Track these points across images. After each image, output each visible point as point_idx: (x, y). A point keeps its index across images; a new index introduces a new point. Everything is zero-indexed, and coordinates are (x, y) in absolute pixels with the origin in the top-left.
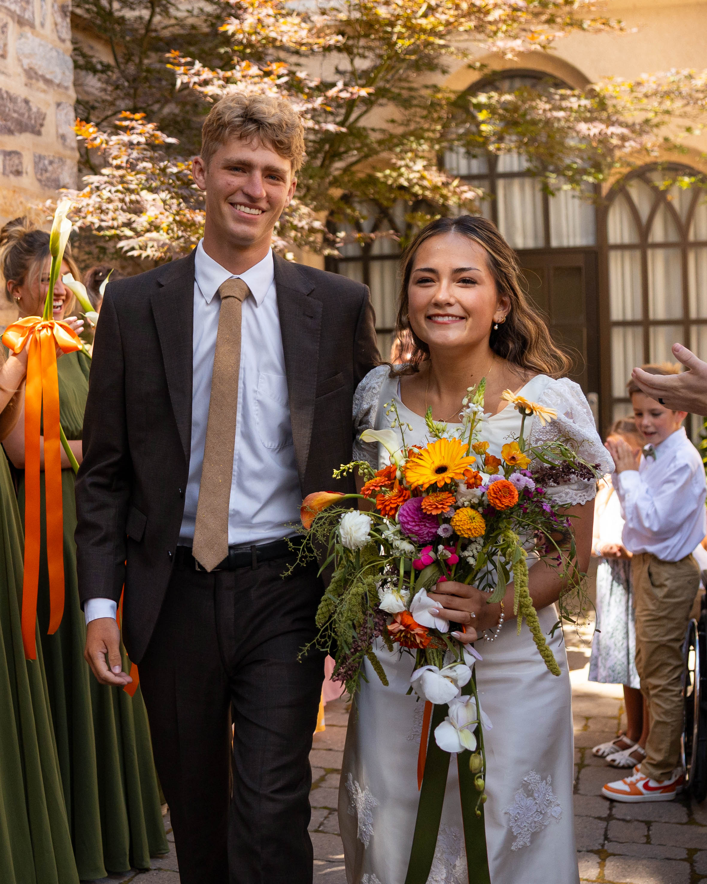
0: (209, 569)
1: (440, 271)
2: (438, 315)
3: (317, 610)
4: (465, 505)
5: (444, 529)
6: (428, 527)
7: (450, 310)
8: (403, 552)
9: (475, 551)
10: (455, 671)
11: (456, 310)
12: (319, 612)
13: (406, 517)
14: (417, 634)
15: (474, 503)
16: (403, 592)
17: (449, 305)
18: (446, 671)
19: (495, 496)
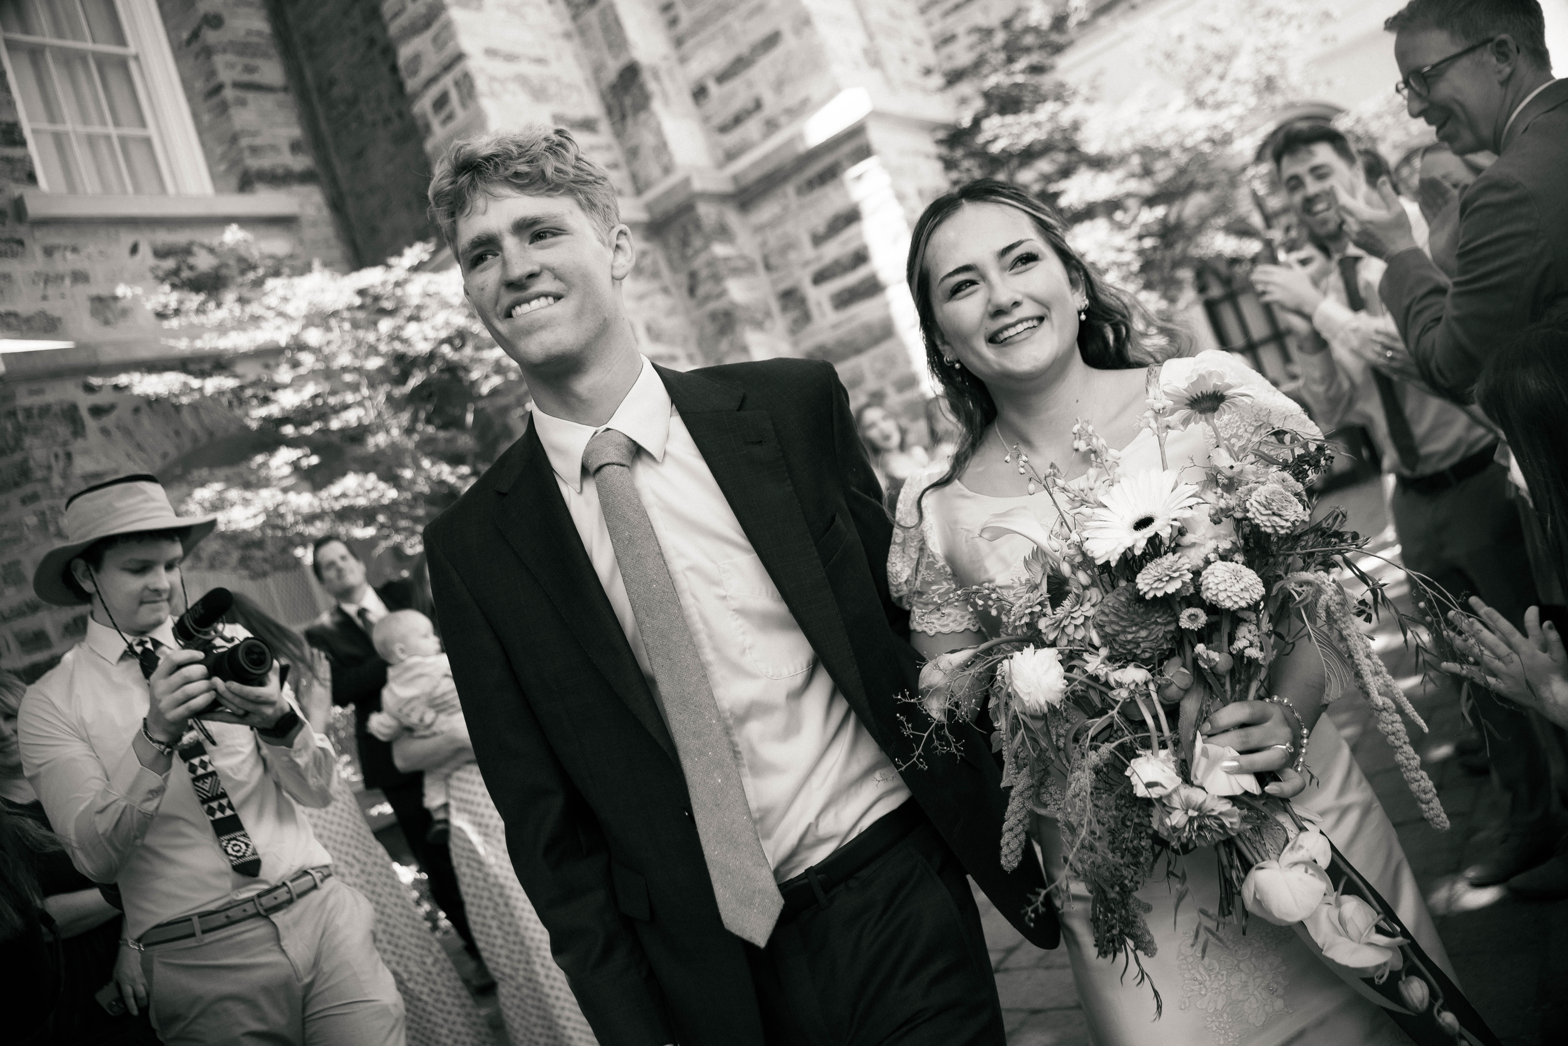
0: (761, 939)
1: (979, 263)
2: (1007, 327)
3: (1001, 848)
4: (1212, 559)
5: (1189, 617)
6: (1161, 624)
7: (1018, 314)
8: (1132, 687)
9: (1248, 636)
10: (1301, 847)
11: (1028, 309)
12: (1005, 851)
13: (1118, 624)
14: (1221, 813)
15: (1225, 550)
16: (1163, 753)
17: (1016, 304)
18: (1288, 856)
19: (1270, 512)
